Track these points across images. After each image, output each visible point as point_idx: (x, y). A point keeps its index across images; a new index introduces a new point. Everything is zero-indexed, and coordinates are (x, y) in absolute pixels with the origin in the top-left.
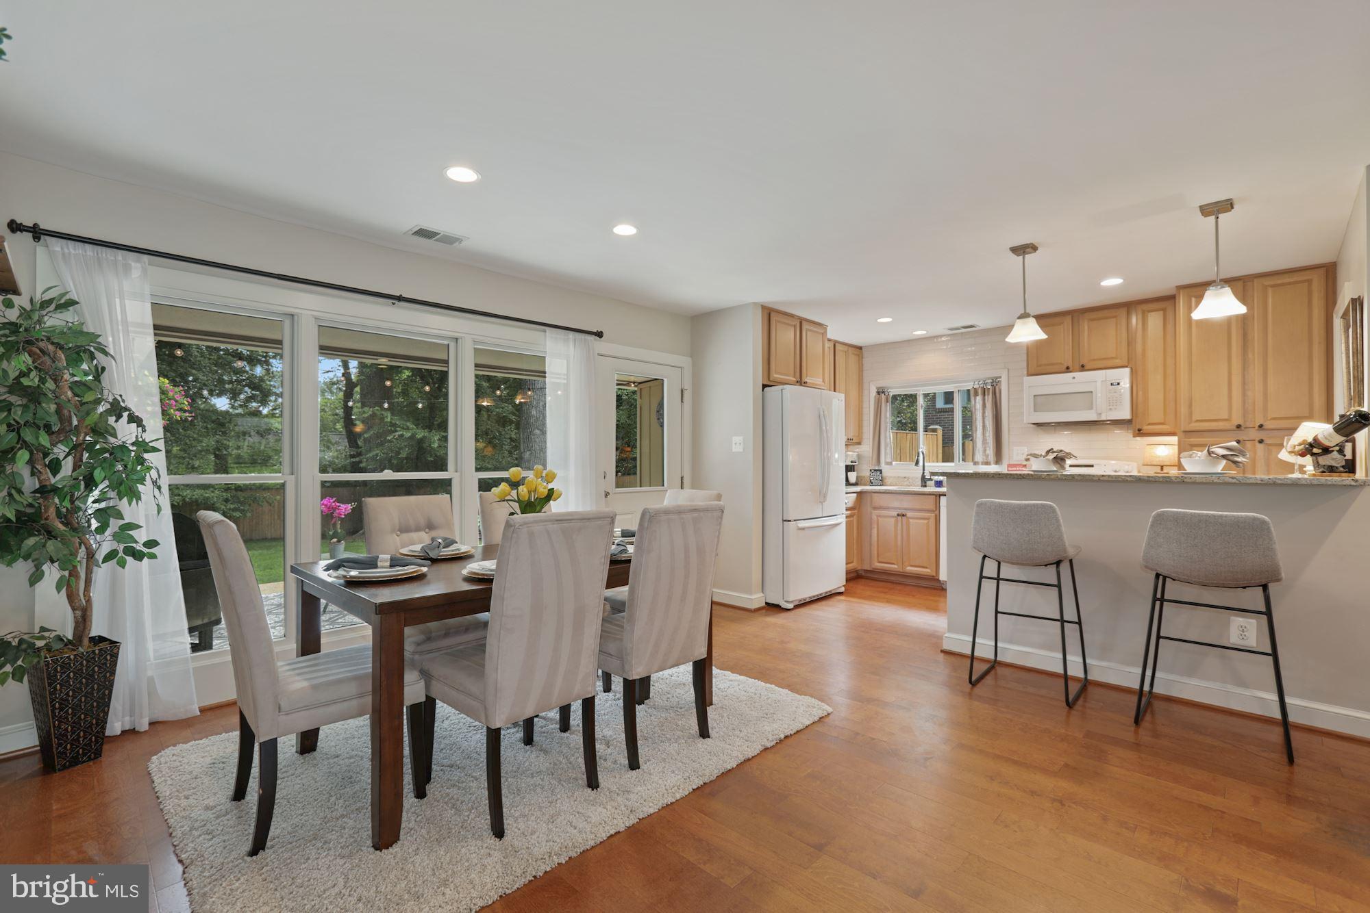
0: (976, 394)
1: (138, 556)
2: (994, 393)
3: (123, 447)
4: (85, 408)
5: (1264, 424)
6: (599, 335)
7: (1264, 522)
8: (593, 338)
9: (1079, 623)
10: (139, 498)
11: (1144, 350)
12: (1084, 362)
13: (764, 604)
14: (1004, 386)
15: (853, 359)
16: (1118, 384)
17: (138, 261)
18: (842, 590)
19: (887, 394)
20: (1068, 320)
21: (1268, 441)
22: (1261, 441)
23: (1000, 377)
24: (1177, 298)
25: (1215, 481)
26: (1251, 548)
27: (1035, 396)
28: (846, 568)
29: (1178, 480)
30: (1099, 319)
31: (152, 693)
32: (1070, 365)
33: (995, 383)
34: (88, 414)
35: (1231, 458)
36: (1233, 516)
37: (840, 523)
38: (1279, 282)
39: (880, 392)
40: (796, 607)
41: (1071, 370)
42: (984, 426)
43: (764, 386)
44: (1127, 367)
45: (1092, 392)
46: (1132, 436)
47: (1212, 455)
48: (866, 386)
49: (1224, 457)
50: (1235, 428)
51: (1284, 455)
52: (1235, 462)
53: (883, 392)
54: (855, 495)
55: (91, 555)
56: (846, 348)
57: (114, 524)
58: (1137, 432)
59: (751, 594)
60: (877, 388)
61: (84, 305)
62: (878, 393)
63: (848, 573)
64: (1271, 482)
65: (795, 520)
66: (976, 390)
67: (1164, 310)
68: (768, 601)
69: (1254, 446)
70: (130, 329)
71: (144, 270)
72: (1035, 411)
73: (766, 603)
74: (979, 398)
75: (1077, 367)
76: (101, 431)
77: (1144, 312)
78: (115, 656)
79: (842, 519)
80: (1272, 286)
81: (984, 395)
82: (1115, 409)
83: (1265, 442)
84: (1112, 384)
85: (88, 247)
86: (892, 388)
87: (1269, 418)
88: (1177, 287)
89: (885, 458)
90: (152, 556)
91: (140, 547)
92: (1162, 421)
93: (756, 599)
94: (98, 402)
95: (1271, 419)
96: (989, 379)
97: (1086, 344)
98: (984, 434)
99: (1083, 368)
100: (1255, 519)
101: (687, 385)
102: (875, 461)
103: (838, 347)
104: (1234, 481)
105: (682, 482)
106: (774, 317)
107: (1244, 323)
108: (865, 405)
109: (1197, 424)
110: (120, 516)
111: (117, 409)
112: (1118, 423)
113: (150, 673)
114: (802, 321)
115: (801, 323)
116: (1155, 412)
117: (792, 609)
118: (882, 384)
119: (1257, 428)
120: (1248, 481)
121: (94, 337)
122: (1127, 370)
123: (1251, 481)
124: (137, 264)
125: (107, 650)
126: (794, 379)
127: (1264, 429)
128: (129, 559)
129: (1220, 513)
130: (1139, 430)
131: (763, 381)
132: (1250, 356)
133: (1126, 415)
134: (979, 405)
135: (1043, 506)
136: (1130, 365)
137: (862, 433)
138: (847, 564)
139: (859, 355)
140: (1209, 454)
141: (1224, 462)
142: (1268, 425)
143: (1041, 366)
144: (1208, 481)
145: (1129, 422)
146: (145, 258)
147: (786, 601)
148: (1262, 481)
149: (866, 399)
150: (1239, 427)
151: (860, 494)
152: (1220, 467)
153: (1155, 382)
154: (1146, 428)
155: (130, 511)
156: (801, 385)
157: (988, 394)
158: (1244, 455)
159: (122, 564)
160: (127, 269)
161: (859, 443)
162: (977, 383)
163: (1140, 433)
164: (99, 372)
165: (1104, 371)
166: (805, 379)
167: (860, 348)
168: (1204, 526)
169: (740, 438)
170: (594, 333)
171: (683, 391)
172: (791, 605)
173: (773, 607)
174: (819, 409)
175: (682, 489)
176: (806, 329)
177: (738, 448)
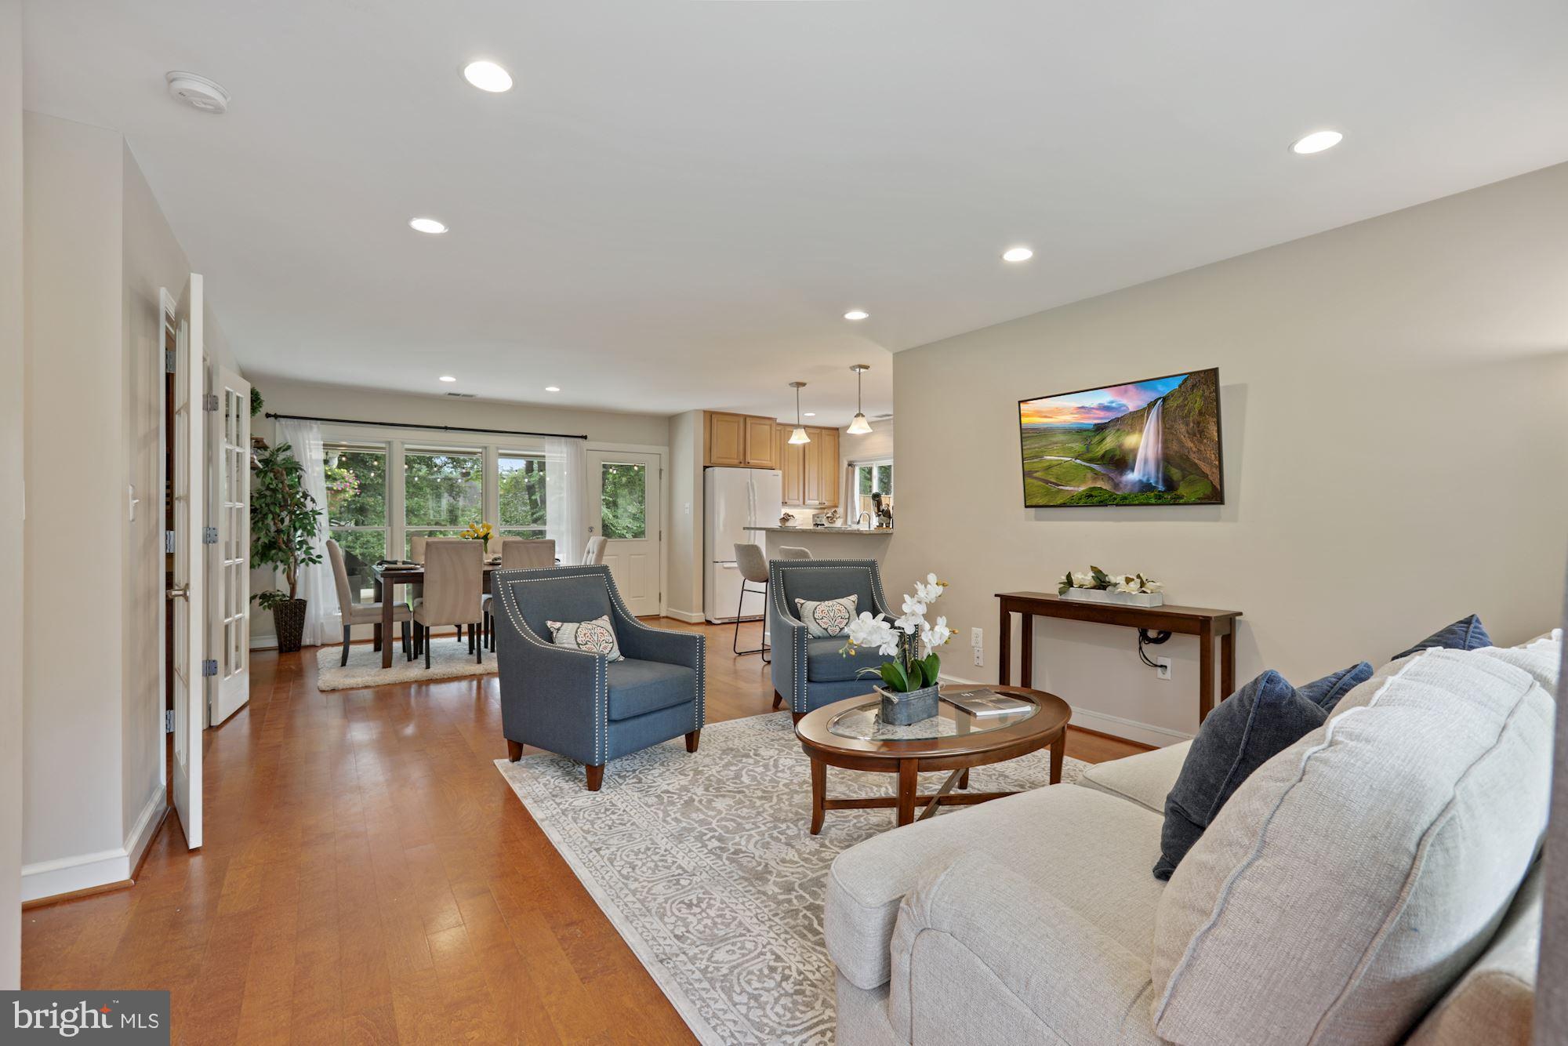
1: (314, 562)
3: (307, 513)
4: (293, 496)
6: (585, 437)
8: (580, 440)
10: (315, 536)
13: (704, 620)
15: (825, 440)
17: (316, 424)
31: (322, 630)
34: (293, 498)
40: (723, 624)
43: (705, 467)
48: (841, 460)
55: (296, 560)
56: (818, 431)
57: (305, 547)
59: (692, 612)
61: (293, 448)
62: (850, 466)
65: (723, 562)
68: (706, 618)
70: (312, 447)
71: (318, 427)
76: (301, 505)
78: (305, 606)
85: (295, 420)
86: (859, 461)
90: (320, 562)
91: (314, 558)
93: (699, 617)
94: (297, 493)
101: (665, 467)
105: (660, 536)
106: (716, 418)
108: (841, 475)
110: (307, 543)
111: (305, 496)
113: (322, 621)
114: (747, 418)
115: (745, 420)
117: (719, 624)
118: (851, 458)
121: (297, 463)
124: (315, 425)
125: (302, 605)
126: (737, 463)
128: (310, 563)
131: (704, 464)
137: (838, 498)
139: (834, 436)
146: (319, 422)
147: (715, 619)
149: (841, 470)
155: (312, 542)
156: (744, 465)
159: (307, 565)
160: (311, 428)
161: (836, 507)
164: (299, 477)
166: (748, 459)
167: (838, 429)
169: (687, 505)
170: (582, 437)
171: (661, 470)
172: (719, 622)
173: (709, 623)
174: (748, 483)
175: (660, 540)
176: (751, 424)
177: (687, 511)
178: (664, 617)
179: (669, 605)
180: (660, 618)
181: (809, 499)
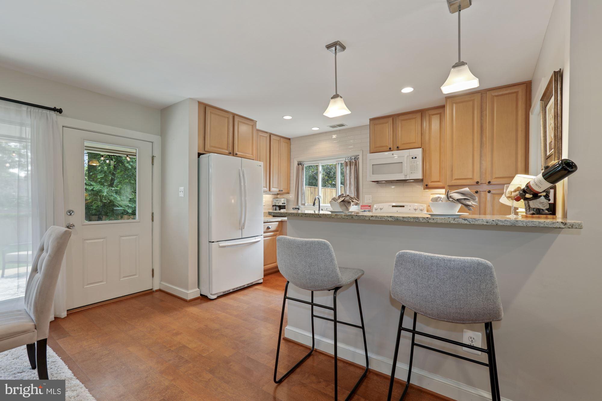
0: (347, 165)
2: (356, 165)
5: (491, 181)
6: (60, 111)
7: (487, 267)
8: (52, 113)
9: (363, 328)
11: (430, 139)
12: (399, 145)
13: (199, 295)
14: (360, 161)
15: (284, 145)
16: (416, 158)
18: (262, 281)
19: (302, 165)
20: (391, 119)
21: (492, 192)
22: (489, 192)
23: (359, 155)
24: (446, 106)
25: (451, 222)
26: (475, 292)
27: (373, 165)
28: (264, 268)
29: (424, 221)
30: (406, 120)
32: (392, 147)
33: (356, 158)
35: (464, 202)
36: (460, 260)
37: (259, 241)
38: (501, 93)
39: (299, 164)
40: (219, 297)
41: (392, 150)
42: (350, 183)
43: (199, 155)
44: (421, 148)
45: (402, 163)
46: (423, 188)
47: (450, 199)
48: (292, 160)
49: (458, 200)
50: (475, 183)
51: (504, 200)
52: (467, 206)
53: (301, 164)
54: (277, 223)
56: (278, 138)
58: (426, 186)
59: (188, 290)
60: (298, 162)
62: (298, 164)
63: (265, 271)
64: (494, 223)
65: (217, 241)
66: (346, 163)
67: (440, 114)
68: (202, 293)
69: (486, 195)
72: (373, 174)
73: (201, 295)
74: (348, 168)
75: (396, 148)
77: (430, 115)
79: (261, 239)
80: (497, 96)
81: (351, 166)
82: (414, 173)
83: (491, 192)
84: (412, 158)
86: (305, 162)
87: (494, 177)
88: (446, 97)
89: (302, 201)
92: (439, 180)
93: (192, 293)
95: (495, 178)
96: (353, 156)
97: (400, 135)
98: (350, 187)
99: (398, 149)
100: (479, 264)
101: (157, 153)
102: (295, 203)
103: (272, 137)
104: (466, 222)
105: (152, 216)
106: (208, 110)
107: (481, 119)
108: (292, 171)
109: (455, 181)
112: (417, 181)
114: (234, 115)
115: (234, 118)
116: (435, 176)
117: (215, 299)
118: (300, 159)
119: (487, 183)
120: (476, 223)
122: (420, 150)
123: (480, 222)
126: (227, 151)
127: (491, 185)
129: (449, 257)
130: (427, 185)
131: (198, 151)
132: (484, 139)
133: (420, 177)
134: (348, 172)
135: (319, 243)
136: (422, 147)
137: (290, 187)
138: (264, 266)
139: (288, 143)
140: (448, 198)
141: (460, 206)
142: (493, 182)
143: (376, 147)
144: (446, 222)
145: (421, 181)
147: (211, 294)
148: (487, 222)
149: (292, 168)
150: (477, 183)
151: (281, 222)
152: (456, 210)
153: (435, 157)
154: (430, 184)
156: (233, 155)
157: (353, 165)
158: (474, 200)
161: (288, 193)
162: (347, 159)
163: (427, 187)
165: (409, 150)
166: (236, 151)
167: (289, 139)
168: (436, 269)
169: (182, 188)
170: (54, 110)
171: (153, 157)
172: (215, 297)
173: (204, 298)
174: (239, 170)
175: (153, 221)
176: (238, 121)
177: (181, 195)
178: (157, 291)
179: (162, 279)
180: (153, 292)
181: (273, 187)
